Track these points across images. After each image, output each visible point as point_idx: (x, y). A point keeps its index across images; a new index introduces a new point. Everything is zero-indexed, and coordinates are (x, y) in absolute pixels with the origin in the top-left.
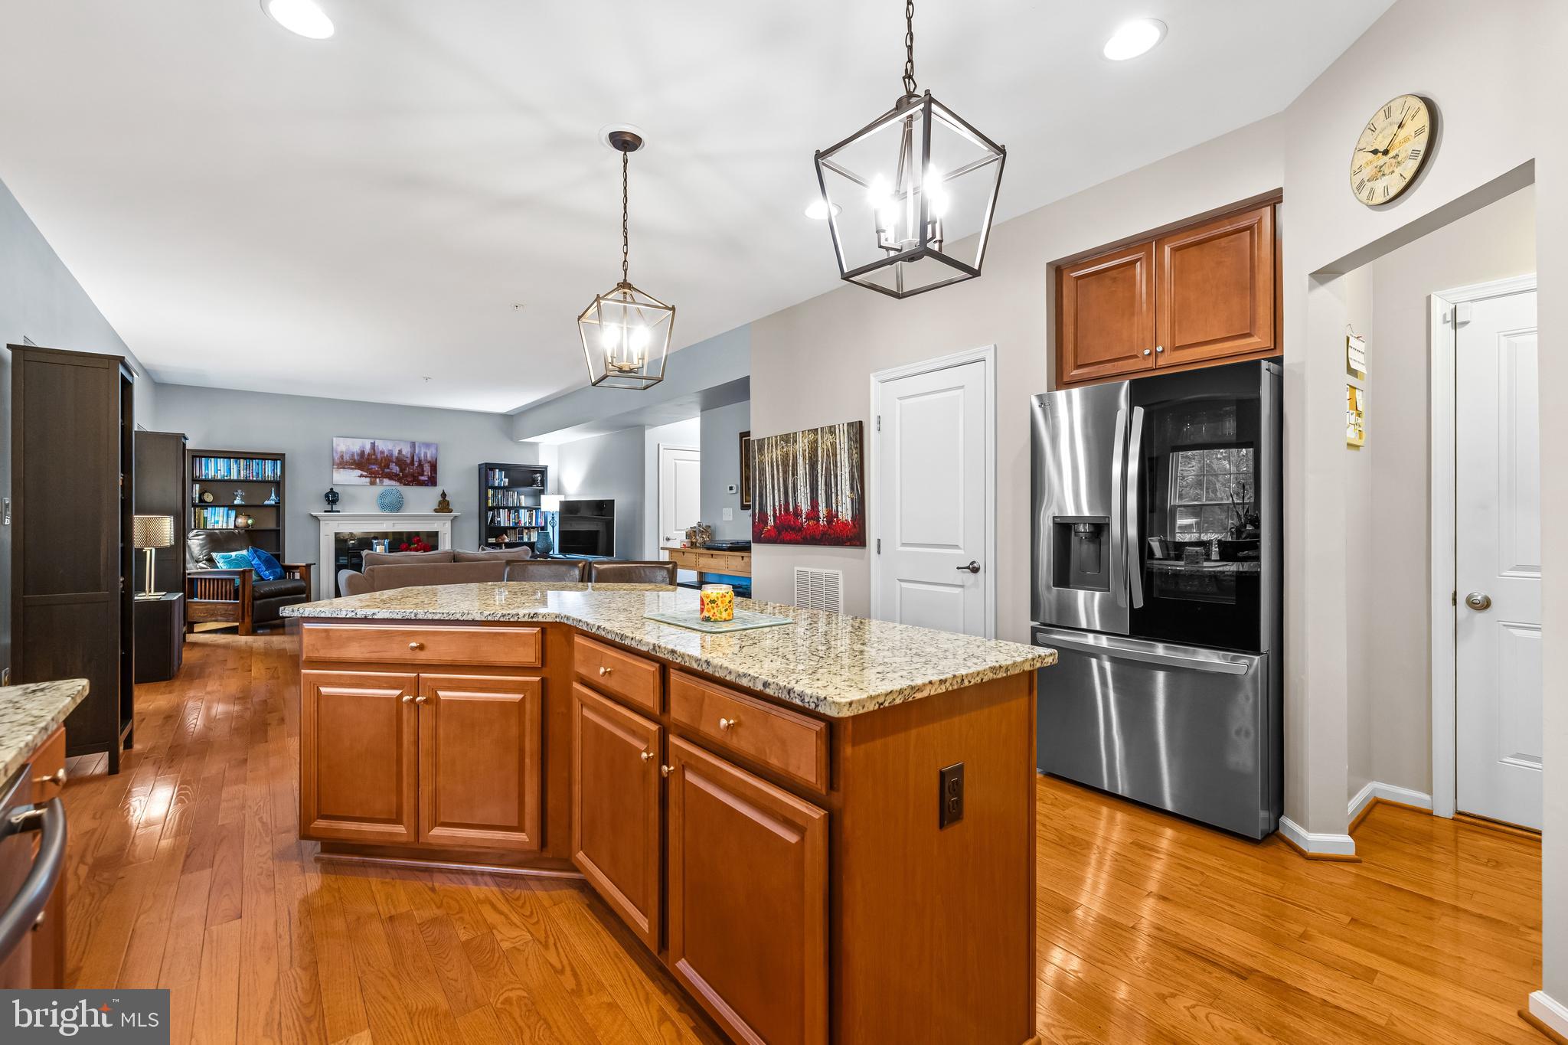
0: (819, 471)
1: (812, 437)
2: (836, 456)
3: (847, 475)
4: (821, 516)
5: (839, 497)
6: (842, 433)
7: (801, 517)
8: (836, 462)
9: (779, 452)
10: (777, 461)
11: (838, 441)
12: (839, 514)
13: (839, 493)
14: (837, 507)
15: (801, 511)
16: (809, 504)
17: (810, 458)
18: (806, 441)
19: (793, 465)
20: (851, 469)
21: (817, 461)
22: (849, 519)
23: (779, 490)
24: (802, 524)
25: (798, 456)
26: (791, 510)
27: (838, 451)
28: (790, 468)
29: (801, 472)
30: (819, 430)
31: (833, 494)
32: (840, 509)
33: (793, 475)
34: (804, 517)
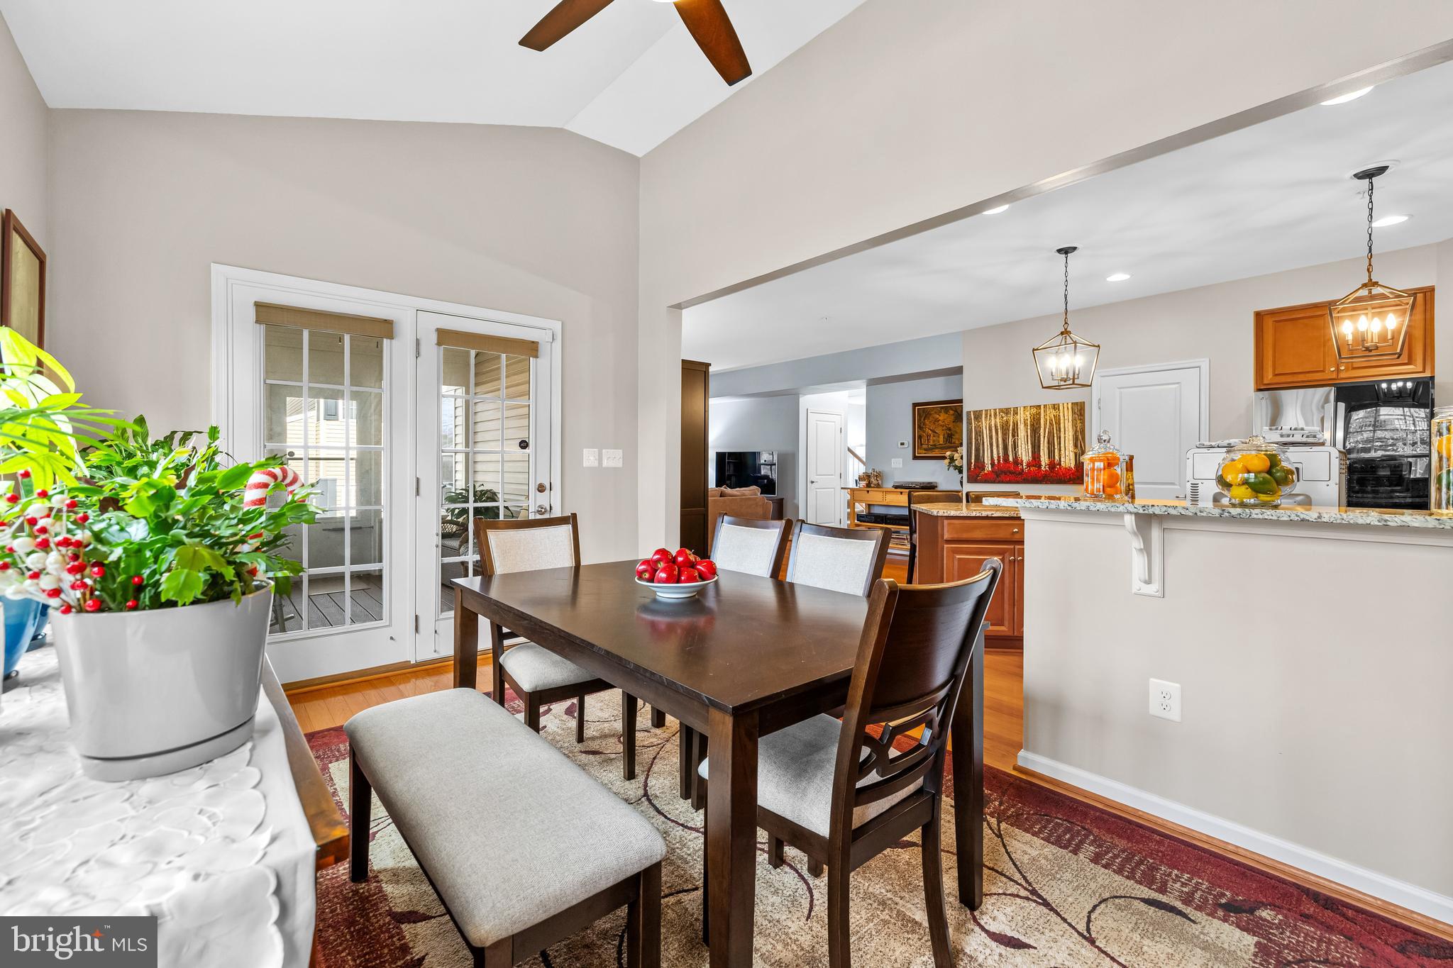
0: (1042, 434)
1: (1034, 411)
2: (1060, 424)
3: (1071, 437)
4: (1043, 464)
5: (1062, 452)
6: (1066, 409)
7: (1022, 465)
8: (1060, 428)
9: (998, 420)
10: (996, 426)
11: (1061, 414)
12: (1062, 463)
13: (1062, 449)
14: (1060, 458)
15: (1022, 461)
16: (1030, 456)
17: (1032, 425)
18: (1028, 413)
19: (1013, 430)
20: (1076, 433)
21: (1040, 427)
22: (1072, 466)
23: (998, 446)
24: (1022, 470)
25: (1019, 424)
26: (1011, 459)
27: (1062, 421)
28: (1011, 432)
29: (1022, 434)
30: (1042, 407)
31: (1056, 450)
32: (1062, 459)
33: (1013, 436)
34: (1024, 464)
